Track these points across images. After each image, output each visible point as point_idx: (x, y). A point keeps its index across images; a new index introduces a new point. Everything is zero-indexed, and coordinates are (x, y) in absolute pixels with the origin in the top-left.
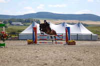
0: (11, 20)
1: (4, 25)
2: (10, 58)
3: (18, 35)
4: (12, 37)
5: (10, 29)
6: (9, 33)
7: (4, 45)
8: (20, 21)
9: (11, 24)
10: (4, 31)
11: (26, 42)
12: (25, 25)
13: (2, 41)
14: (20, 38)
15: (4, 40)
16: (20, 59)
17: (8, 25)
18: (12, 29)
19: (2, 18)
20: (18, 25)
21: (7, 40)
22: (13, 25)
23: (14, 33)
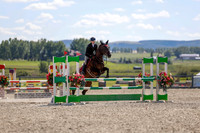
0: (178, 49)
1: (166, 60)
2: (178, 122)
3: (193, 79)
4: (181, 82)
5: (177, 66)
6: (175, 74)
7: (165, 97)
8: (197, 51)
9: (178, 57)
10: (166, 71)
13: (162, 90)
14: (196, 84)
15: (165, 89)
16: (197, 125)
17: (172, 58)
18: (180, 67)
19: (162, 47)
20: (193, 59)
21: (171, 87)
22: (182, 59)
23: (184, 75)
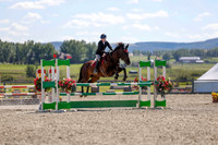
0: (177, 52)
1: (164, 64)
2: (177, 130)
3: (193, 84)
4: (181, 87)
5: (177, 70)
6: (174, 79)
7: (163, 103)
8: (198, 53)
9: (178, 60)
10: (164, 75)
11: (209, 98)
12: (207, 62)
13: (159, 96)
14: (197, 89)
15: (163, 94)
16: (198, 133)
17: (171, 62)
18: (179, 71)
19: (160, 49)
20: (193, 62)
21: (169, 93)
22: (182, 62)
23: (183, 80)
